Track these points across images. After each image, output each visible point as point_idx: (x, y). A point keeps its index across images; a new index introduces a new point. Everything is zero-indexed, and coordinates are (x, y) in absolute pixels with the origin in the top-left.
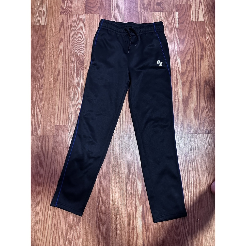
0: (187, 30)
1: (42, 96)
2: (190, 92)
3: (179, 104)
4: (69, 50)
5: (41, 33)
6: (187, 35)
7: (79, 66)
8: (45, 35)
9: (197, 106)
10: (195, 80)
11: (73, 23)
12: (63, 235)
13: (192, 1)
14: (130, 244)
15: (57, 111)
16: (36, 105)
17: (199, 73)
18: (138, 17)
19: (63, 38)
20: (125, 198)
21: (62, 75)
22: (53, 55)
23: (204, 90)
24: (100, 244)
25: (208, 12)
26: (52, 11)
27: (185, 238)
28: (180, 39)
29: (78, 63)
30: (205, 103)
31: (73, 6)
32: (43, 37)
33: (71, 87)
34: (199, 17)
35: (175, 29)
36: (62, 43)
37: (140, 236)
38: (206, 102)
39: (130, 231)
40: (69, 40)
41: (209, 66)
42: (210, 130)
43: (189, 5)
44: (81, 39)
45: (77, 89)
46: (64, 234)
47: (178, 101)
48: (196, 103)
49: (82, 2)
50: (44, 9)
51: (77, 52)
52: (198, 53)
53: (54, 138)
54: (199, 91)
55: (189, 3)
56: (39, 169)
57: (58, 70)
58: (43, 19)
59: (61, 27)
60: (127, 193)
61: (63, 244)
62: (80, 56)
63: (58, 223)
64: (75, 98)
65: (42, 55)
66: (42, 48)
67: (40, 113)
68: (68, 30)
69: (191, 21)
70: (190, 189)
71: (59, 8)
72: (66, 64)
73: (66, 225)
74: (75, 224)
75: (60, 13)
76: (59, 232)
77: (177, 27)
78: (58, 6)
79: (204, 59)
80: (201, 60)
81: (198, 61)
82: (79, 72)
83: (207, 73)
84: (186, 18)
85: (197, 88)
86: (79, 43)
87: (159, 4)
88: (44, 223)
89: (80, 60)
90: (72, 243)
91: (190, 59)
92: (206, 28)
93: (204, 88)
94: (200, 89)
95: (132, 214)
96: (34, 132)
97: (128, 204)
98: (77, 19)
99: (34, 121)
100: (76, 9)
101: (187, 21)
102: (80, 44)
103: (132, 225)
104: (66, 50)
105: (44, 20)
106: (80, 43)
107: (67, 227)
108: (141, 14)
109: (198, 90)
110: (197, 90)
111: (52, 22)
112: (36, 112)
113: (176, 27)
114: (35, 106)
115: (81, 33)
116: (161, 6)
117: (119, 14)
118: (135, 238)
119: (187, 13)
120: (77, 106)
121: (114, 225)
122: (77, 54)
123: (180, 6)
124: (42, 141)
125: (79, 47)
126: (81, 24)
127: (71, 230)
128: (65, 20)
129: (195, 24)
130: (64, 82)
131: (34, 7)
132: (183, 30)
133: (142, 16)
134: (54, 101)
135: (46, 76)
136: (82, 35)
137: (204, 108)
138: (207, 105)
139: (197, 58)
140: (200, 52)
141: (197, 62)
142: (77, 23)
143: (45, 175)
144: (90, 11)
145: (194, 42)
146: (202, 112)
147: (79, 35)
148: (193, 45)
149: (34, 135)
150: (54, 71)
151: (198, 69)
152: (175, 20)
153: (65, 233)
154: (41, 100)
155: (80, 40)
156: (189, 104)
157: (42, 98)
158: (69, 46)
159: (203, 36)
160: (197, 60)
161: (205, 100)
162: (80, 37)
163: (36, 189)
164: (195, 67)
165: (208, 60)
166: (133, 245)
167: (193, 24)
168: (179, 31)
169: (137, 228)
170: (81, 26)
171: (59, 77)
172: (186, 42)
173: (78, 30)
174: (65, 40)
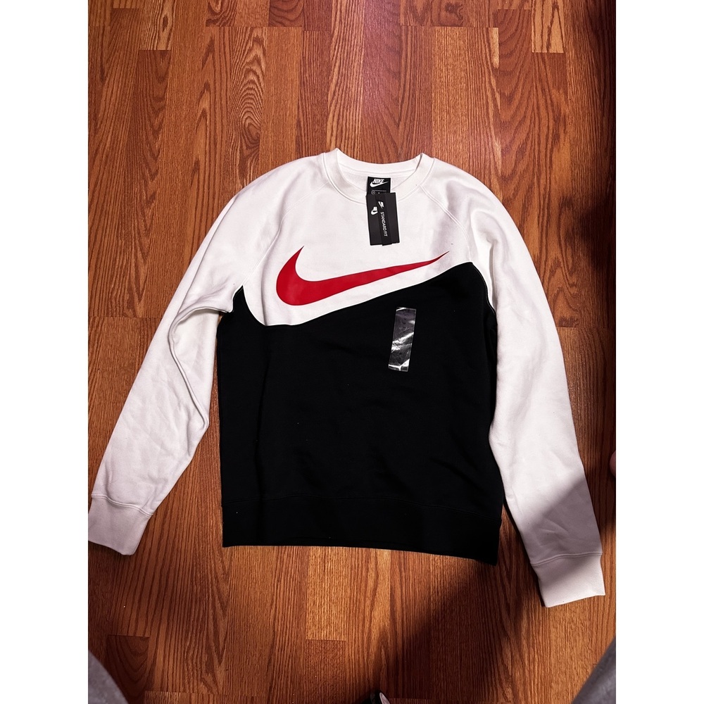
0: (520, 72)
1: (152, 222)
2: (524, 223)
4: (225, 113)
5: (157, 70)
6: (521, 84)
7: (246, 152)
8: (167, 73)
9: (541, 258)
10: (536, 195)
11: (237, 46)
12: (187, 568)
13: (535, 5)
14: (358, 597)
15: (186, 259)
16: (135, 243)
17: (548, 178)
18: (400, 37)
19: (211, 83)
21: (203, 171)
22: (183, 124)
23: (559, 218)
24: (282, 594)
25: (574, 31)
26: (186, 16)
27: (500, 589)
28: (502, 95)
29: (244, 144)
30: (559, 251)
31: (240, 7)
32: (162, 79)
33: (223, 200)
34: (552, 42)
35: (490, 68)
36: (207, 94)
37: (384, 579)
38: (563, 249)
39: (358, 565)
40: (224, 87)
41: (572, 162)
42: (571, 318)
43: (527, 13)
44: (254, 87)
46: (189, 565)
48: (537, 252)
50: (167, 12)
51: (245, 117)
52: (545, 130)
54: (545, 221)
55: (526, 7)
57: (194, 159)
58: (164, 35)
59: (207, 55)
61: (185, 591)
62: (251, 127)
63: (175, 537)
65: (156, 123)
66: (157, 106)
67: (145, 263)
68: (223, 64)
69: (530, 49)
71: (203, 12)
72: (215, 144)
73: (197, 542)
74: (218, 542)
75: (207, 23)
76: (178, 561)
77: (494, 64)
78: (202, 7)
79: (562, 145)
80: (552, 145)
81: (546, 148)
82: (246, 167)
83: (567, 177)
84: (518, 43)
85: (541, 215)
86: (251, 96)
87: (451, 9)
89: (251, 136)
90: (208, 589)
91: (525, 143)
92: (568, 68)
93: (560, 215)
94: (548, 217)
96: (128, 308)
98: (247, 37)
99: (129, 282)
100: (246, 13)
101: (521, 50)
102: (252, 99)
104: (215, 113)
105: (166, 39)
106: (253, 97)
107: (199, 548)
108: (408, 30)
109: (543, 219)
110: (541, 218)
111: (184, 44)
112: (133, 261)
113: (492, 64)
115: (257, 71)
116: (456, 13)
117: (353, 29)
118: (371, 583)
119: (521, 31)
122: (243, 122)
123: (505, 15)
124: (146, 332)
125: (248, 105)
126: (258, 52)
127: (209, 556)
128: (217, 38)
129: (540, 60)
130: (209, 189)
131: (142, 7)
132: (511, 73)
133: (409, 36)
134: (182, 235)
135: (164, 172)
136: (258, 77)
137: (557, 264)
138: (566, 258)
139: (543, 140)
140: (551, 128)
141: (543, 150)
142: (248, 48)
144: (280, 20)
145: (538, 102)
146: (552, 272)
148: (533, 110)
149: (127, 316)
150: (185, 162)
151: (545, 168)
152: (491, 47)
153: (193, 562)
154: (148, 231)
155: (252, 89)
157: (150, 226)
158: (224, 102)
159: (559, 89)
160: (543, 145)
161: (560, 245)
162: (253, 82)
164: (538, 162)
165: (571, 146)
166: (365, 600)
167: (536, 60)
168: (500, 73)
169: (378, 557)
170: (257, 55)
171: (196, 177)
172: (516, 102)
173: (247, 63)
174: (215, 88)
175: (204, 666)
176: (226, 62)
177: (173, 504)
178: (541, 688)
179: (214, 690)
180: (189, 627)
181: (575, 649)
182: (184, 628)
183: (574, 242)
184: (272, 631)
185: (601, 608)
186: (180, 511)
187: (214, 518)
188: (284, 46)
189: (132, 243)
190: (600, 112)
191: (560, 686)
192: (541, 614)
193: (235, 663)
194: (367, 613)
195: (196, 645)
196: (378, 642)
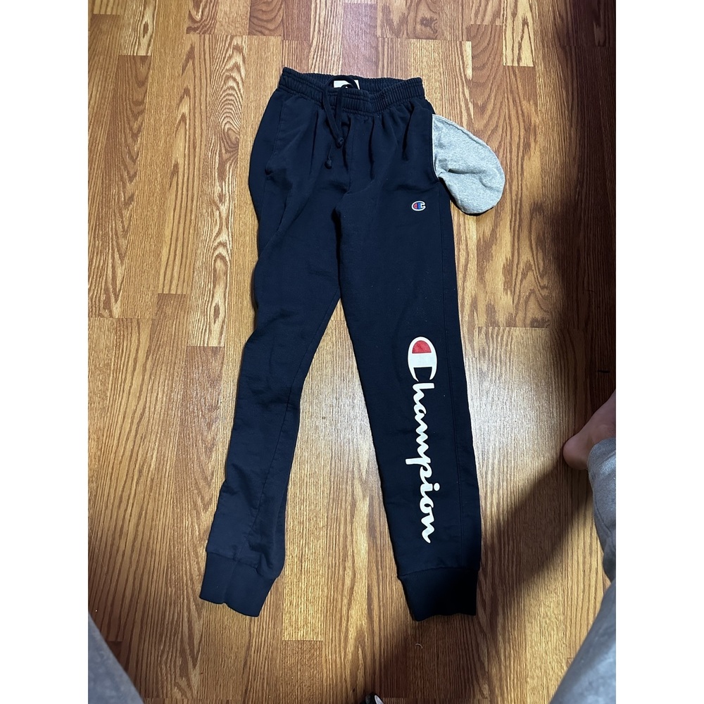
0: (492, 84)
1: (130, 223)
2: (497, 227)
3: (468, 255)
4: (204, 119)
5: (136, 74)
6: (493, 95)
7: (225, 156)
8: (147, 78)
9: (513, 261)
11: (217, 54)
12: (162, 569)
13: (506, 20)
14: (335, 596)
15: (164, 259)
16: (112, 244)
17: (520, 184)
18: (376, 48)
19: (191, 88)
20: (327, 479)
21: (182, 174)
22: (163, 127)
23: (531, 223)
25: (543, 46)
26: (166, 24)
28: (475, 105)
29: (223, 148)
30: (530, 255)
31: (220, 16)
32: (142, 83)
33: (202, 202)
34: (523, 56)
35: (464, 80)
36: (186, 99)
37: (361, 578)
38: (535, 253)
39: (335, 563)
40: (204, 92)
41: (542, 169)
42: (543, 319)
43: (498, 28)
44: (234, 93)
45: (218, 209)
46: (164, 567)
47: (467, 249)
48: (509, 255)
49: (241, 8)
50: (148, 18)
51: (224, 122)
52: (516, 139)
53: (153, 324)
54: (517, 225)
55: (498, 23)
56: (111, 402)
57: (173, 162)
58: (145, 41)
59: (187, 61)
60: (333, 465)
61: (159, 593)
62: (230, 132)
63: (150, 538)
64: (212, 230)
65: (135, 126)
66: (136, 110)
67: (122, 263)
68: (203, 70)
69: (501, 63)
70: (491, 461)
71: (184, 20)
72: (195, 148)
73: (172, 543)
74: (194, 543)
75: (187, 30)
76: (153, 563)
77: (467, 75)
78: (183, 15)
79: (532, 155)
80: (523, 154)
81: (518, 156)
82: (225, 170)
83: (538, 184)
84: (490, 57)
85: (513, 220)
86: (230, 102)
87: (426, 22)
88: (114, 539)
89: (231, 141)
90: (183, 591)
92: (538, 81)
93: (531, 220)
94: (519, 222)
95: (343, 519)
96: (104, 308)
97: (334, 493)
98: (227, 45)
99: (106, 282)
100: (226, 22)
101: (493, 63)
102: (231, 104)
103: (343, 549)
104: (195, 117)
105: (147, 45)
106: (233, 103)
107: (174, 550)
108: (384, 42)
109: (515, 224)
110: (513, 223)
111: (165, 50)
112: (110, 261)
113: (465, 76)
114: (110, 245)
115: (237, 78)
116: (431, 27)
117: (331, 39)
118: (348, 582)
119: (493, 45)
120: (215, 249)
121: (295, 546)
122: (223, 127)
123: (478, 29)
124: (122, 333)
125: (228, 111)
126: (238, 59)
127: (184, 558)
128: (197, 46)
129: (511, 73)
130: (187, 191)
131: (122, 13)
132: (483, 85)
133: (386, 47)
134: (160, 236)
135: (143, 174)
136: (238, 84)
137: (528, 267)
138: (537, 261)
139: (515, 149)
140: (522, 137)
141: (515, 159)
142: (228, 55)
143: (124, 417)
144: (260, 29)
145: (509, 112)
146: (524, 275)
147: (231, 83)
148: (505, 120)
149: (103, 317)
150: (163, 165)
151: (516, 175)
152: (465, 59)
153: (168, 564)
154: (125, 232)
155: (231, 95)
156: (492, 257)
157: (128, 227)
158: (203, 107)
159: (529, 101)
160: (514, 153)
161: (532, 248)
162: (232, 88)
163: (99, 453)
164: (511, 169)
165: (541, 154)
166: (342, 599)
167: (507, 72)
168: (474, 85)
169: (355, 555)
170: (236, 63)
171: (175, 179)
172: (489, 112)
173: (227, 70)
174: (195, 93)
175: (178, 670)
176: (206, 69)
177: (148, 504)
178: (517, 683)
179: (189, 695)
180: (163, 630)
181: (549, 643)
182: (158, 631)
183: (545, 246)
184: (247, 632)
185: (575, 602)
186: (155, 512)
187: (190, 519)
188: (263, 54)
189: (109, 243)
190: (568, 123)
191: (536, 680)
192: (516, 609)
193: (210, 666)
194: (344, 612)
195: (169, 649)
196: (356, 641)
